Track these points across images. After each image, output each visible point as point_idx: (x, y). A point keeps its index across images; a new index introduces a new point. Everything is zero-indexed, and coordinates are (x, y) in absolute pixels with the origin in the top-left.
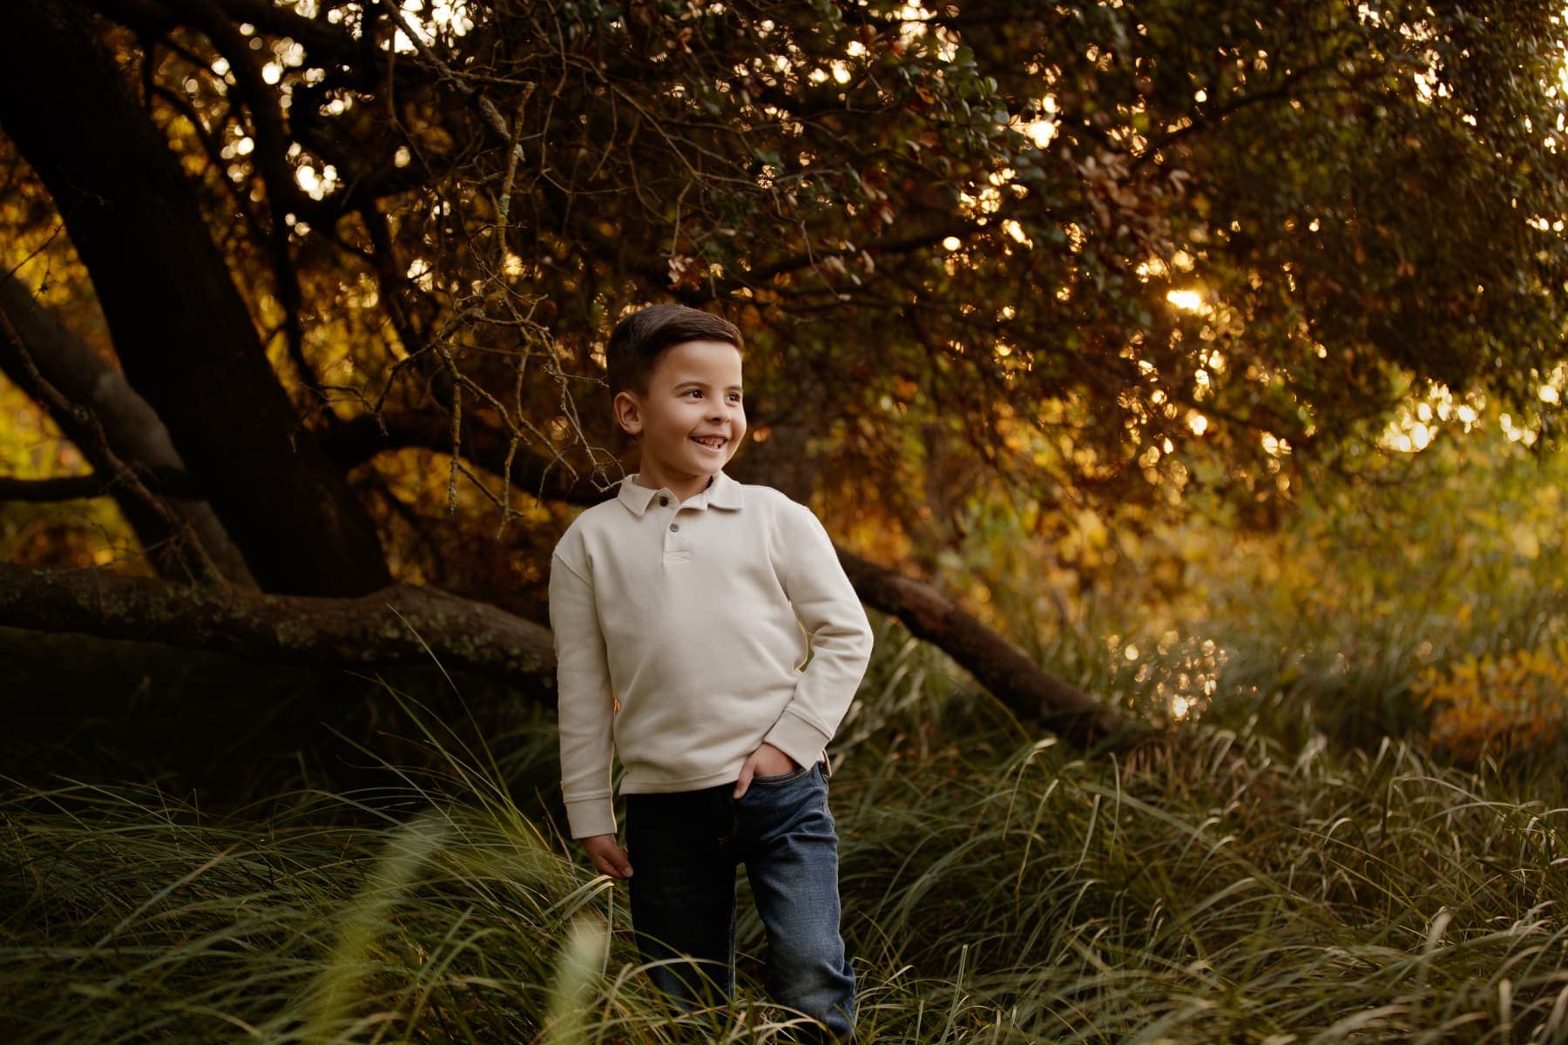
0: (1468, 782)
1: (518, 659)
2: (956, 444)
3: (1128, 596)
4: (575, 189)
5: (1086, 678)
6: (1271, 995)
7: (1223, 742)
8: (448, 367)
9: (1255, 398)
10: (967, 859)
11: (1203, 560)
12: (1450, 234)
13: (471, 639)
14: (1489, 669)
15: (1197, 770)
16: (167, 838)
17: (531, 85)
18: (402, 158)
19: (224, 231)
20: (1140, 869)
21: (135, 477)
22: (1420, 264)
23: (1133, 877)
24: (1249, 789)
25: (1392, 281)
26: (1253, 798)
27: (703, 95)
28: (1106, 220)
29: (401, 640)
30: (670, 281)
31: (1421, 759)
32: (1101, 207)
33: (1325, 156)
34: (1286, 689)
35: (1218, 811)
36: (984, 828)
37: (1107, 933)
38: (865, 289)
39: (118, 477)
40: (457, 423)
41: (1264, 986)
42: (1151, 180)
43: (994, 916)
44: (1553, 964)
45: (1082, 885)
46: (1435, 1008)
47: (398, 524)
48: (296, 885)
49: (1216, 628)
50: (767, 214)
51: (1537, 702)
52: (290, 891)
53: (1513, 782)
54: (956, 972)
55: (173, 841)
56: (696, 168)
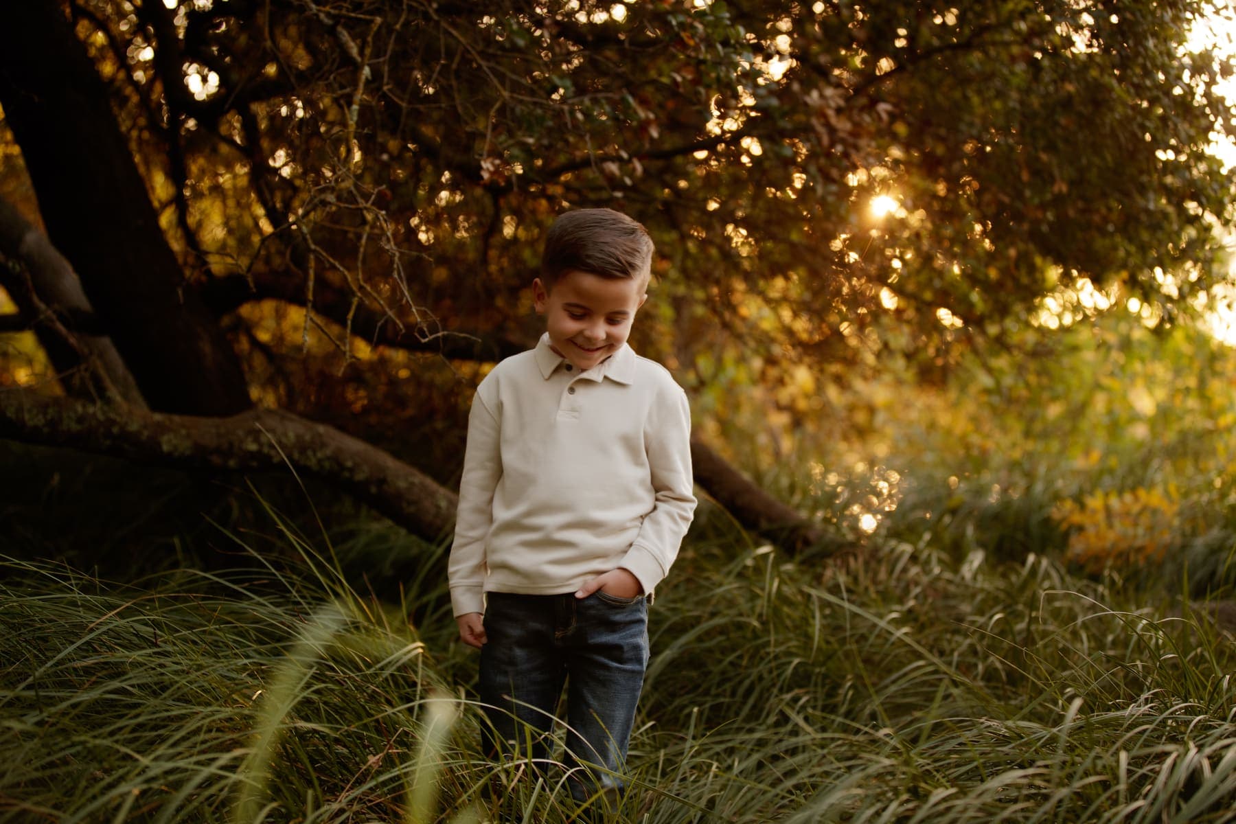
0: (1095, 591)
1: (351, 470)
2: (700, 311)
3: (830, 434)
4: (410, 103)
5: (797, 498)
6: (936, 756)
7: (902, 553)
8: (305, 239)
9: (937, 283)
10: (700, 639)
11: (889, 407)
12: (1097, 160)
13: (315, 454)
14: (1114, 502)
15: (882, 575)
16: (73, 604)
17: (379, 20)
18: (271, 70)
19: (128, 123)
20: (835, 652)
21: (54, 317)
22: (1072, 184)
23: (829, 657)
24: (924, 591)
25: (1048, 197)
26: (926, 597)
27: (512, 32)
28: (825, 140)
29: (259, 452)
30: (482, 178)
31: (1058, 571)
32: (821, 130)
33: (1000, 95)
34: (954, 512)
35: (897, 607)
36: (713, 615)
37: (808, 701)
38: (634, 188)
39: (42, 317)
40: (311, 284)
41: (932, 748)
42: (862, 109)
43: (719, 685)
44: (1159, 737)
45: (790, 663)
46: (1068, 770)
47: (259, 360)
48: (175, 644)
49: (899, 462)
50: (560, 127)
51: (1151, 529)
52: (169, 648)
53: (1131, 592)
54: (688, 728)
55: (77, 606)
56: (505, 89)
